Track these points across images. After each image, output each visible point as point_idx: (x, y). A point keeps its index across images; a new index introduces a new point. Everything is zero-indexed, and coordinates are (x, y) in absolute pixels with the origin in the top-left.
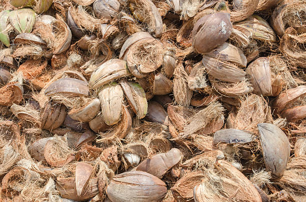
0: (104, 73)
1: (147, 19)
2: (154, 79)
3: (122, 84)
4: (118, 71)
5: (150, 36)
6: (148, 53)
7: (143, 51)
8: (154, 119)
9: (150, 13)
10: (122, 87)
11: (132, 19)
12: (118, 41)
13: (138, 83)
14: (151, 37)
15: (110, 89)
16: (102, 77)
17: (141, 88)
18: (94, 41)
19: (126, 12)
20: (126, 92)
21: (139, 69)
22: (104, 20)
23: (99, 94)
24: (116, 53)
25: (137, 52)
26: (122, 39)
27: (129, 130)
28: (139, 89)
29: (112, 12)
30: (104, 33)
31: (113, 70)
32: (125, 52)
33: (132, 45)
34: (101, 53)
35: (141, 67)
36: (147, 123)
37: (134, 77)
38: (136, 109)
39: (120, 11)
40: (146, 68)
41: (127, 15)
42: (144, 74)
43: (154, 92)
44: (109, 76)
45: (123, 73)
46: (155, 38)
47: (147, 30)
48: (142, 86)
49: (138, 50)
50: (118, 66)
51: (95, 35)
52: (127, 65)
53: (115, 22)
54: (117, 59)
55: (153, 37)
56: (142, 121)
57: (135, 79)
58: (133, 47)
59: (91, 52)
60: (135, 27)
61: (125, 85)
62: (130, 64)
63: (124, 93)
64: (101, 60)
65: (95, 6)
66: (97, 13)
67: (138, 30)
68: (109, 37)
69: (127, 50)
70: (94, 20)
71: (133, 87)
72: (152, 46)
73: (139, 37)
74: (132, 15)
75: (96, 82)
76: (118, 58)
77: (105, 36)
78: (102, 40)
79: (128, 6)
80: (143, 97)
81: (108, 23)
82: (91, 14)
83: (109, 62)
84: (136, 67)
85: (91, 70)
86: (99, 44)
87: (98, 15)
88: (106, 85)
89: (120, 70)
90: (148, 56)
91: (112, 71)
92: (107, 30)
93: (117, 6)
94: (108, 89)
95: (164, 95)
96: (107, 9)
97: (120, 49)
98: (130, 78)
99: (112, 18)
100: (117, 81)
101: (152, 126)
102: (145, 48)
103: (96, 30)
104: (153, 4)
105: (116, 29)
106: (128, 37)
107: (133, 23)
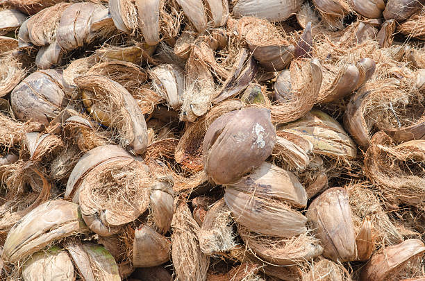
0: (33, 230)
1: (117, 120)
2: (133, 236)
3: (71, 249)
4: (61, 225)
5: (125, 154)
6: (120, 186)
7: (110, 183)
9: (123, 110)
10: (70, 255)
11: (88, 122)
12: (61, 164)
13: (102, 245)
14: (127, 155)
15: (47, 261)
16: (29, 238)
17: (110, 256)
18: (13, 165)
19: (77, 109)
20: (79, 266)
21: (103, 219)
22: (32, 124)
23: (25, 272)
24: (59, 187)
25: (100, 185)
26: (70, 160)
28: (104, 257)
29: (48, 108)
30: (32, 149)
31: (53, 223)
32: (77, 185)
33: (89, 170)
34: (28, 189)
35: (108, 214)
37: (94, 234)
39: (63, 106)
40: (116, 215)
41: (77, 113)
42: (113, 227)
43: (135, 263)
44: (44, 236)
45: (72, 227)
46: (133, 156)
47: (117, 142)
48: (110, 251)
49: (101, 181)
50: (62, 214)
51: (16, 153)
52: (79, 212)
53: (55, 127)
54: (60, 201)
55: (130, 154)
57: (96, 237)
58: (90, 176)
59: (9, 186)
60: (94, 136)
61: (77, 252)
62: (86, 211)
63: (75, 268)
64: (28, 201)
65: (14, 98)
66: (19, 111)
67: (102, 142)
68: (44, 158)
69: (80, 180)
70: (12, 124)
71: (94, 253)
72: (129, 174)
73: (104, 155)
74: (88, 113)
75: (18, 248)
76: (62, 196)
77: (34, 157)
78: (29, 164)
79: (80, 97)
80: (114, 273)
81: (42, 130)
82: (6, 114)
83: (43, 207)
84: (97, 215)
85: (8, 224)
86: (24, 171)
87: (21, 116)
88: (38, 253)
89: (66, 223)
90: (121, 193)
91: (50, 224)
92: (37, 144)
93: (58, 97)
94: (42, 260)
95: (155, 267)
96: (39, 104)
97: (66, 179)
98: (86, 238)
99: (49, 119)
100: (60, 244)
102: (115, 176)
103: (17, 145)
104: (129, 93)
105: (57, 141)
106: (82, 155)
107: (89, 129)
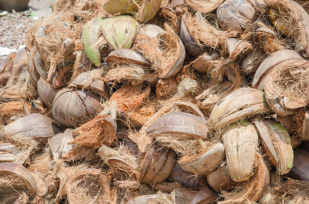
0: (231, 108)
1: (294, 31)
2: (304, 117)
3: (257, 123)
4: (251, 105)
5: (299, 57)
6: (295, 80)
7: (288, 77)
8: (302, 175)
9: (300, 24)
10: (256, 127)
11: (273, 32)
12: (250, 62)
13: (279, 123)
14: (300, 57)
15: (240, 130)
16: (228, 113)
17: (285, 131)
18: (216, 61)
19: (264, 22)
20: (262, 135)
21: (282, 104)
22: (231, 32)
23: (224, 137)
24: (248, 79)
25: (280, 79)
26: (257, 60)
27: (265, 190)
28: (280, 131)
29: (242, 21)
30: (231, 50)
31: (245, 104)
32: (261, 78)
33: (272, 67)
34: (225, 78)
35: (286, 100)
36: (291, 181)
37: (274, 113)
38: (277, 160)
39: (254, 19)
40: (292, 101)
41: (264, 26)
42: (289, 110)
43: (304, 137)
44: (238, 112)
45: (259, 108)
46: (305, 58)
47: (293, 48)
48: (285, 127)
49: (281, 76)
50: (251, 98)
51: (218, 52)
52: (264, 97)
53: (248, 35)
55: (303, 57)
56: (284, 178)
57: (275, 116)
58: (273, 72)
59: (212, 76)
60: (276, 43)
61: (260, 125)
62: (269, 96)
63: (259, 137)
64: (225, 87)
65: (219, 13)
66: (222, 23)
67: (280, 47)
68: (238, 57)
69: (264, 75)
70: (217, 32)
71: (273, 128)
72: (303, 71)
73: (283, 57)
74: (272, 25)
75: (220, 119)
76: (250, 86)
77: (232, 56)
78: (228, 61)
79: (267, 13)
80: (287, 143)
81: (238, 37)
82: (213, 24)
83: (238, 92)
84: (278, 101)
85: (211, 102)
86: (224, 66)
87: (223, 26)
88: (234, 124)
89: (254, 104)
90: (297, 84)
91: (243, 104)
92: (235, 46)
93: (251, 13)
94: (236, 129)
96: (236, 18)
97: (253, 73)
98: (268, 116)
99: (243, 29)
100: (249, 119)
101: (299, 186)
102: (292, 73)
103: (220, 46)
104: (304, 11)
105: (249, 45)
106: (266, 56)
107: (273, 37)
